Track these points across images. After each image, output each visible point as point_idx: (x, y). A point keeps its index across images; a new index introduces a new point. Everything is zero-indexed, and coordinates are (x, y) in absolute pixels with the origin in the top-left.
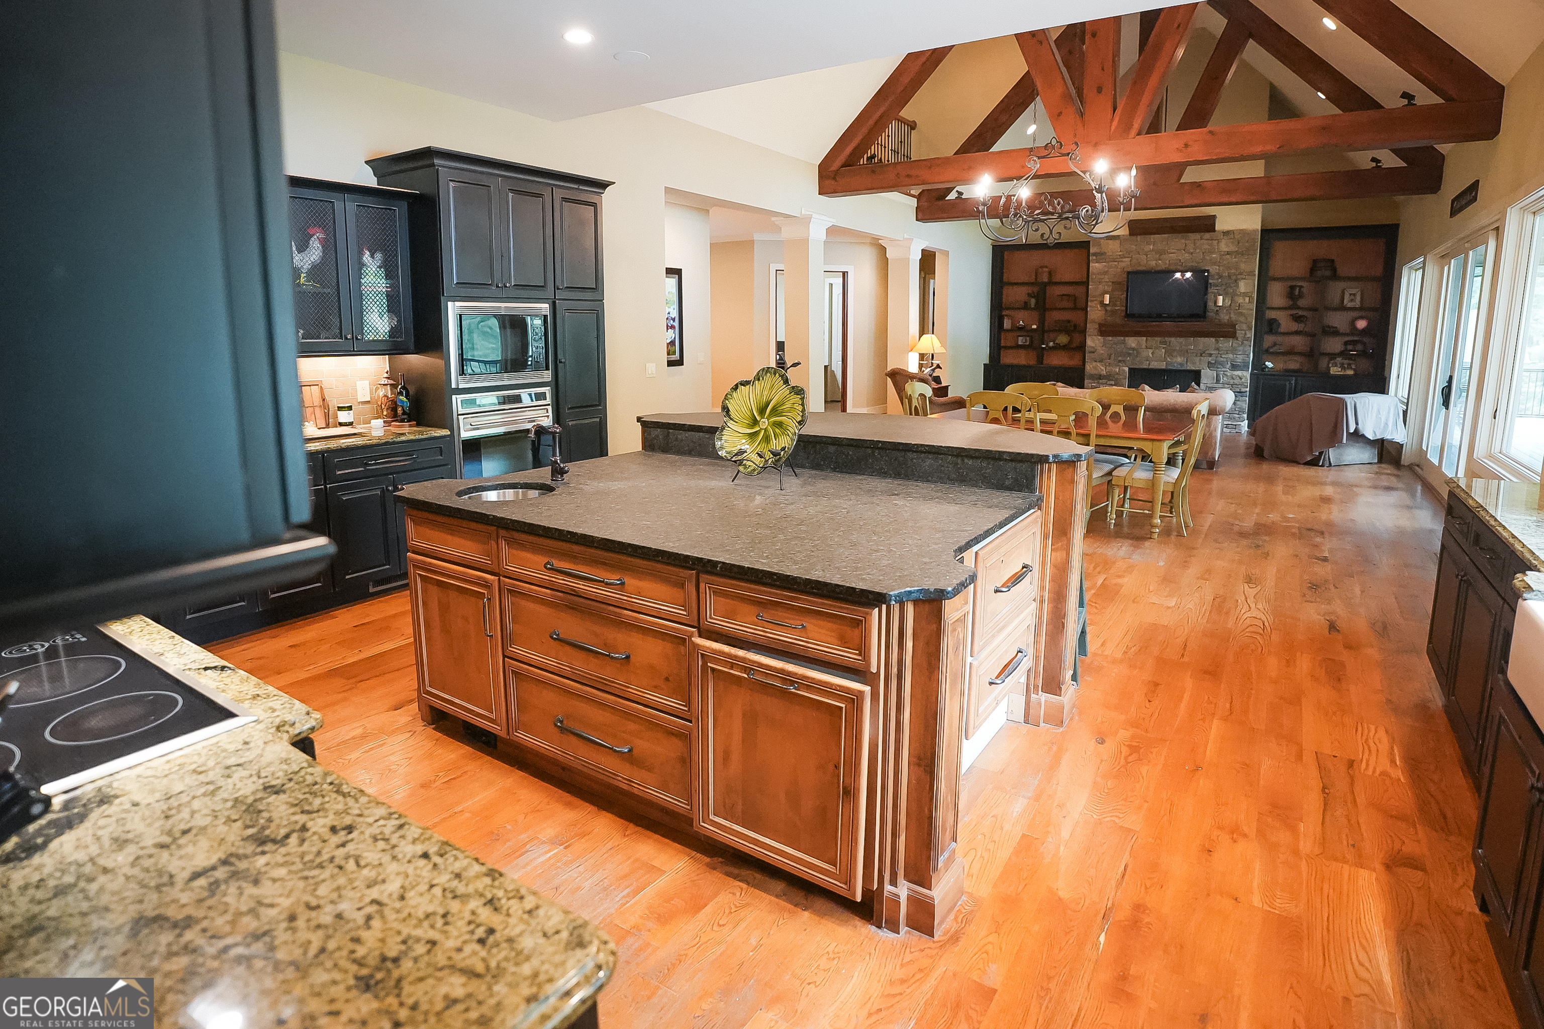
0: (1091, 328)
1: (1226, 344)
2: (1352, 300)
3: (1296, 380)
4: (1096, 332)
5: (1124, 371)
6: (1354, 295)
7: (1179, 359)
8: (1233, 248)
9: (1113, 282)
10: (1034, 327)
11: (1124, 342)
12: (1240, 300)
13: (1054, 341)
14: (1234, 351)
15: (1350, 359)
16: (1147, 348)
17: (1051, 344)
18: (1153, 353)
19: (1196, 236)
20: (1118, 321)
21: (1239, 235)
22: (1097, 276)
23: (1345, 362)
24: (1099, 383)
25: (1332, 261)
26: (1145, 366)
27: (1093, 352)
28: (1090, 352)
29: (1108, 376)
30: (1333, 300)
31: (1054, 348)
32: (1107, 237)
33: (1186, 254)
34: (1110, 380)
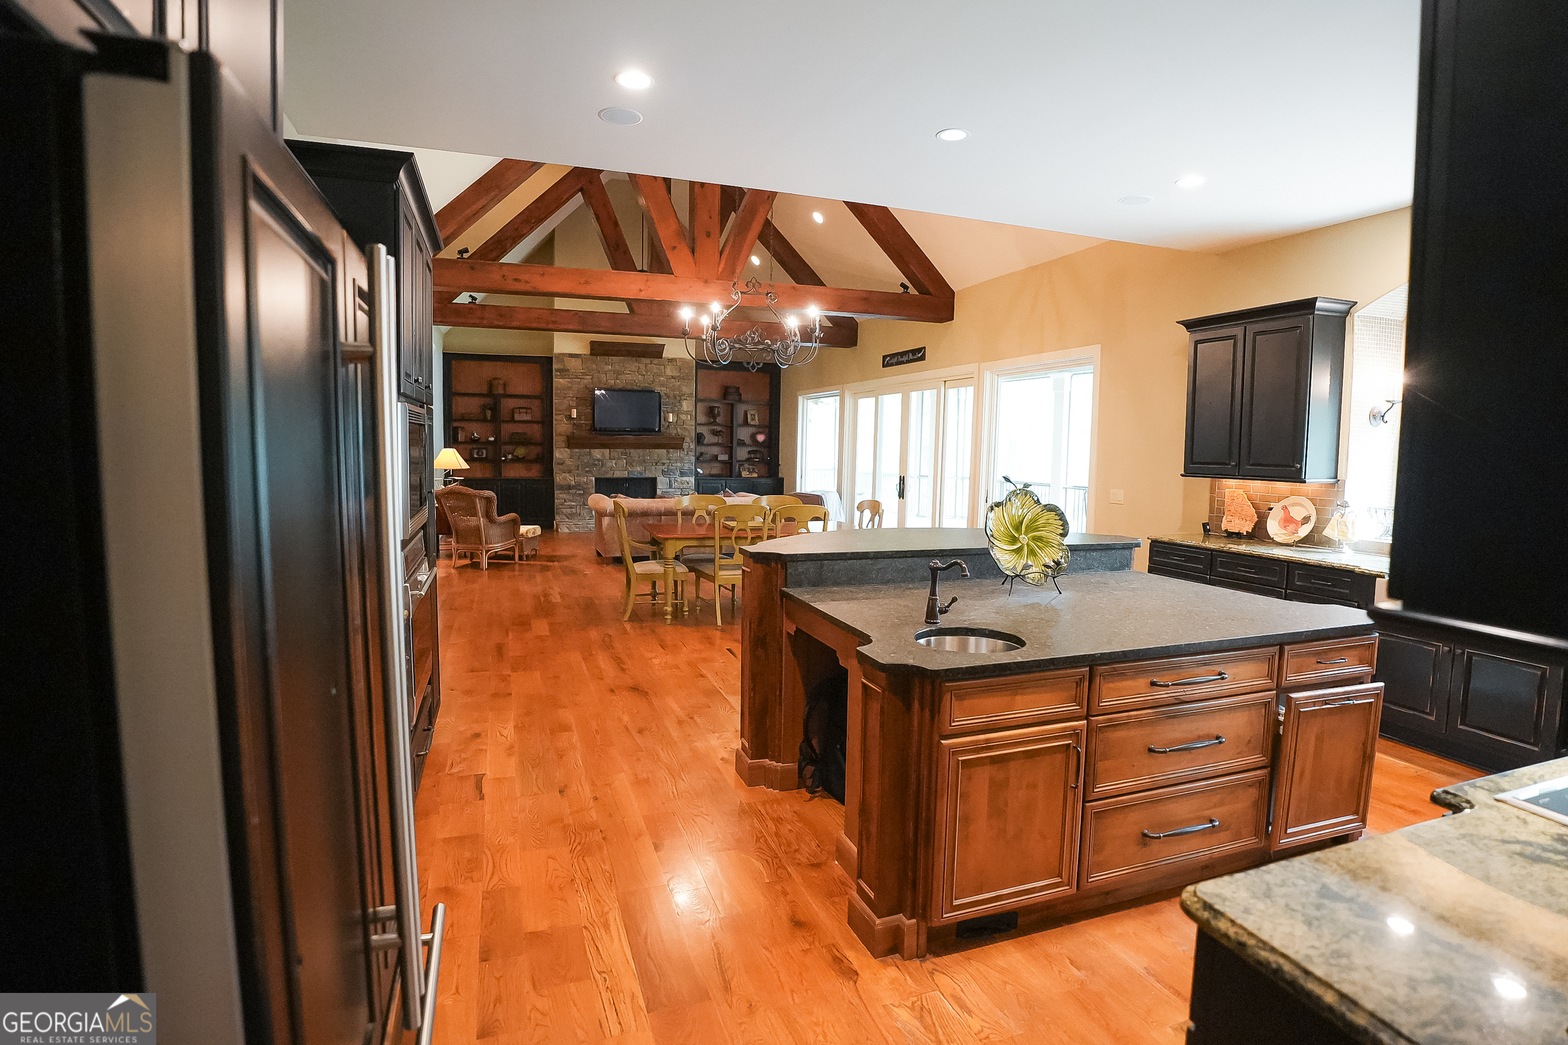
0: (558, 441)
1: (675, 455)
2: (753, 420)
3: (726, 482)
4: (563, 445)
5: (591, 481)
6: (754, 415)
7: (638, 469)
8: (676, 374)
9: (578, 398)
10: (492, 439)
11: (590, 454)
12: (683, 417)
13: (512, 454)
14: (681, 460)
15: (753, 465)
16: (610, 459)
17: (510, 457)
18: (616, 464)
19: (648, 361)
20: (585, 434)
21: (680, 363)
22: (562, 391)
23: (750, 467)
24: (569, 493)
25: (738, 388)
26: (609, 476)
27: (562, 464)
28: (558, 464)
29: (577, 486)
30: (739, 418)
31: (511, 460)
32: (569, 354)
33: (640, 376)
34: (579, 490)
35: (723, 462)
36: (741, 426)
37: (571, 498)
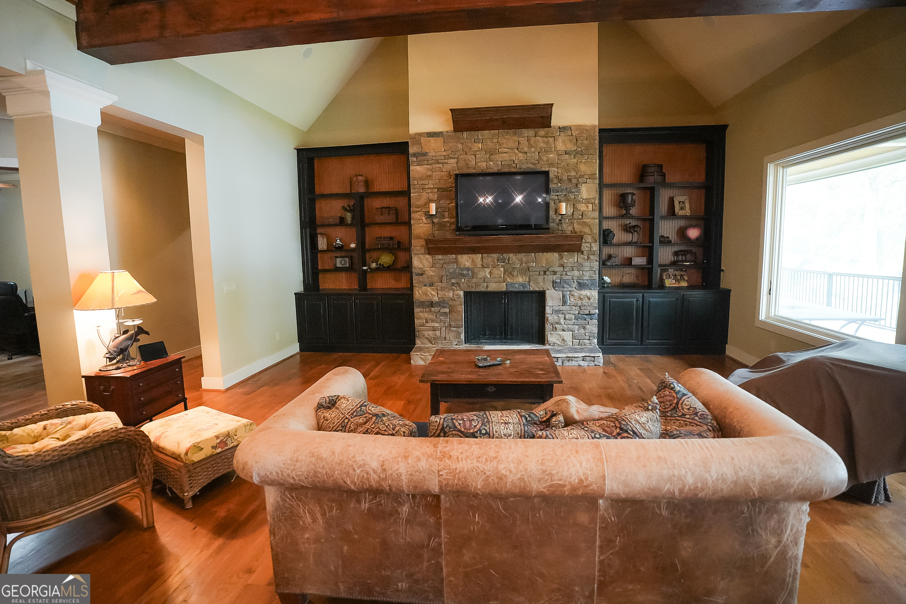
0: (417, 245)
1: (570, 260)
2: (682, 209)
3: (643, 296)
4: (423, 250)
5: (458, 295)
6: (683, 202)
7: (520, 280)
8: (571, 147)
9: (438, 189)
10: (353, 246)
11: (456, 262)
12: (582, 207)
13: (376, 262)
14: (579, 267)
15: (681, 270)
16: (483, 267)
17: (374, 265)
18: (490, 273)
19: (531, 132)
20: (449, 235)
21: (577, 133)
22: (420, 182)
23: (677, 273)
24: (431, 311)
25: (661, 166)
26: (482, 288)
27: (422, 275)
28: (418, 275)
29: (441, 303)
30: (662, 207)
31: (377, 269)
32: (427, 133)
33: (520, 155)
34: (444, 307)
35: (639, 268)
36: (662, 218)
37: (433, 317)
